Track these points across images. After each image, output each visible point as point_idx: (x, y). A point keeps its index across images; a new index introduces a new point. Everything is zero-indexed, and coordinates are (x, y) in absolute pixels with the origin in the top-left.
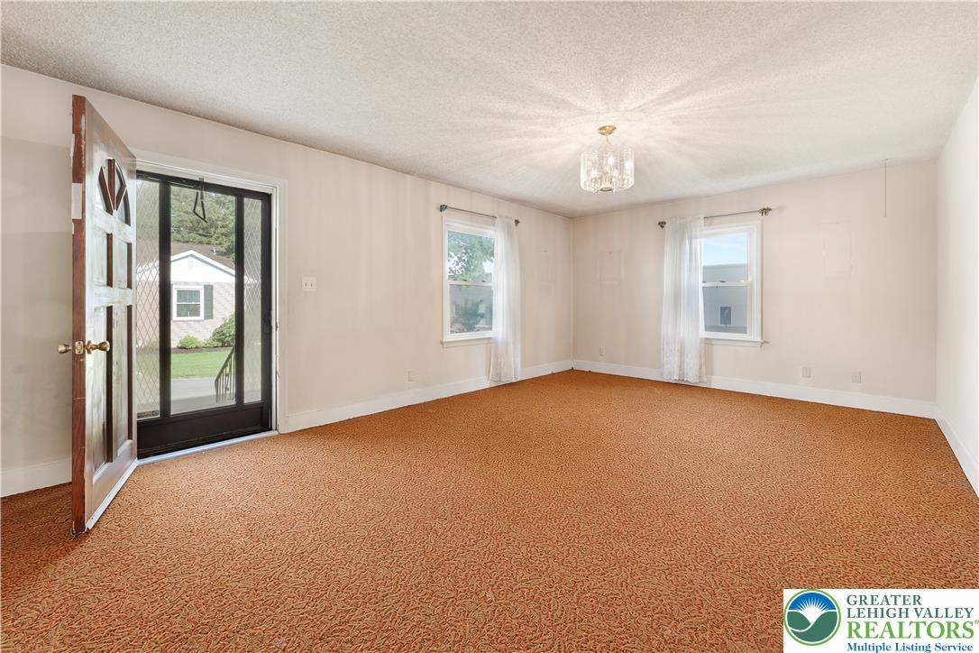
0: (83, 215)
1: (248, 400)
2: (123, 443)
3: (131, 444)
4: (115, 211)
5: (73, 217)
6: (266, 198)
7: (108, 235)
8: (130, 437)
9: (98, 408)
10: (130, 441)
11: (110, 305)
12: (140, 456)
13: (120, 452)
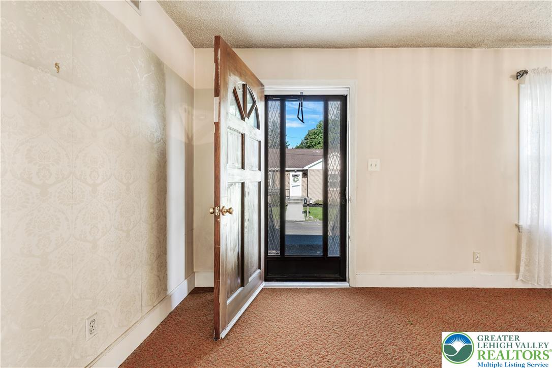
0: (219, 119)
1: (330, 255)
2: (254, 272)
3: (260, 273)
4: (246, 119)
5: (215, 121)
6: (343, 99)
7: (242, 135)
8: (260, 268)
9: (234, 250)
10: (259, 270)
11: (243, 182)
12: (266, 280)
13: (250, 279)
